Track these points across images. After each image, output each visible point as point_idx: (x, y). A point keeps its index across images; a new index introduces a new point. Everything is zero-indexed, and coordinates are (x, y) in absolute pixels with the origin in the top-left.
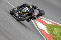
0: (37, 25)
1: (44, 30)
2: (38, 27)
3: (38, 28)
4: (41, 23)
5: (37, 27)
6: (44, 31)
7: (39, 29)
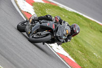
0: (17, 5)
1: (29, 12)
2: (20, 7)
3: (20, 9)
4: (25, 2)
5: (18, 7)
6: (30, 14)
7: (21, 11)
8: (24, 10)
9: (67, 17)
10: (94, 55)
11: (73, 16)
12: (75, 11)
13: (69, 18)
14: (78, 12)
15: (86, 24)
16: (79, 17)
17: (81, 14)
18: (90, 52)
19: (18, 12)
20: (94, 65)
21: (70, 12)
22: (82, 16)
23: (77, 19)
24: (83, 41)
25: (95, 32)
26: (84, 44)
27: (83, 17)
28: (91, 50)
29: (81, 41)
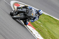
11: (47, 17)
12: (49, 15)
13: (45, 19)
15: (55, 22)
21: (46, 15)
23: (50, 19)
24: (53, 32)
26: (53, 34)
29: (51, 32)
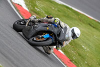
8: (15, 2)
9: (56, 9)
10: (82, 48)
11: (62, 8)
13: (59, 11)
14: (67, 5)
15: (75, 16)
16: (69, 10)
17: (70, 7)
18: (78, 45)
19: (9, 4)
20: (82, 57)
22: (71, 8)
23: (66, 12)
25: (84, 25)
27: (73, 10)
28: (79, 43)
